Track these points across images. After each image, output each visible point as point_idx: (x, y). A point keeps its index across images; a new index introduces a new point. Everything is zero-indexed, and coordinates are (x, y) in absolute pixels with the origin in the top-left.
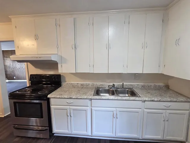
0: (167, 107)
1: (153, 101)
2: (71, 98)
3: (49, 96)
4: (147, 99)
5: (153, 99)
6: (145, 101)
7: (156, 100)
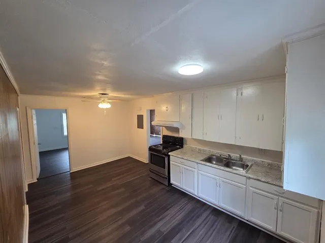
0: (280, 193)
1: (258, 180)
2: (183, 158)
3: (169, 153)
4: (252, 176)
5: (260, 178)
6: (250, 178)
7: (263, 180)
